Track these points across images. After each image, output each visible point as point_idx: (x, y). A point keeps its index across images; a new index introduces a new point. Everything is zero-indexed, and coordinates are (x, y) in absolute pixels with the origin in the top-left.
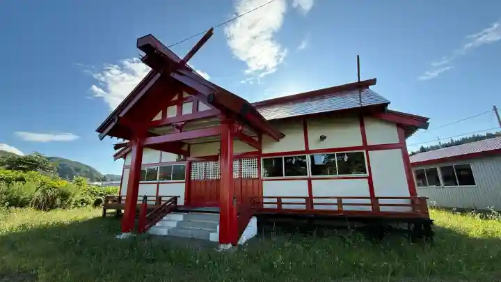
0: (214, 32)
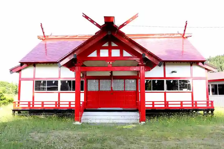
0: (138, 15)
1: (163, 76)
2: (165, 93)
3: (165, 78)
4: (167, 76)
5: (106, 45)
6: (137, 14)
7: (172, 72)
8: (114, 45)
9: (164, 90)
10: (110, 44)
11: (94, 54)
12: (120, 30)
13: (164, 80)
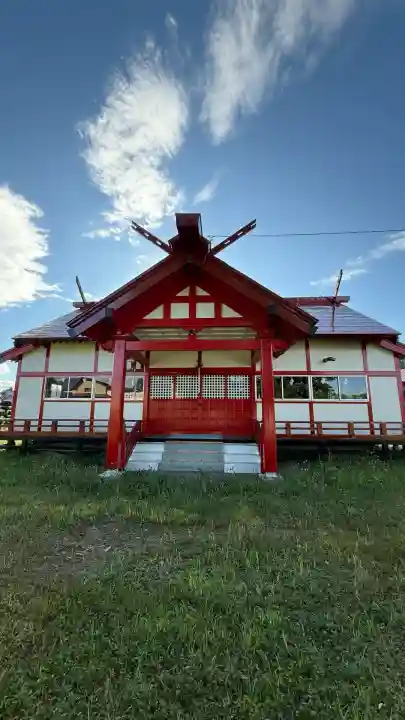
1: (305, 369)
2: (311, 404)
3: (309, 372)
4: (313, 368)
5: (185, 293)
6: (254, 221)
7: (325, 361)
8: (201, 292)
9: (307, 397)
10: (193, 291)
11: (157, 314)
12: (216, 256)
13: (309, 376)
